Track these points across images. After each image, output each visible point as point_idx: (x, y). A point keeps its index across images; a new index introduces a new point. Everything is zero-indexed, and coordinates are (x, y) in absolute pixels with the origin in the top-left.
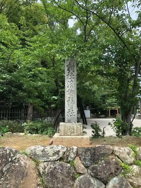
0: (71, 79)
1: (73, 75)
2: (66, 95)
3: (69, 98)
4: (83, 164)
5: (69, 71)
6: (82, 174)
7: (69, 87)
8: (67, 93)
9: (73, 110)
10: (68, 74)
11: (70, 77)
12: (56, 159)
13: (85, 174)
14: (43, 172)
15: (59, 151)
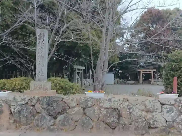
0: (42, 47)
1: (44, 43)
2: (37, 59)
3: (40, 62)
4: (42, 107)
5: (40, 40)
6: (40, 113)
7: (40, 53)
8: (38, 58)
9: (42, 72)
10: (39, 42)
11: (41, 45)
12: (23, 104)
13: (42, 113)
14: (13, 111)
15: (25, 99)
